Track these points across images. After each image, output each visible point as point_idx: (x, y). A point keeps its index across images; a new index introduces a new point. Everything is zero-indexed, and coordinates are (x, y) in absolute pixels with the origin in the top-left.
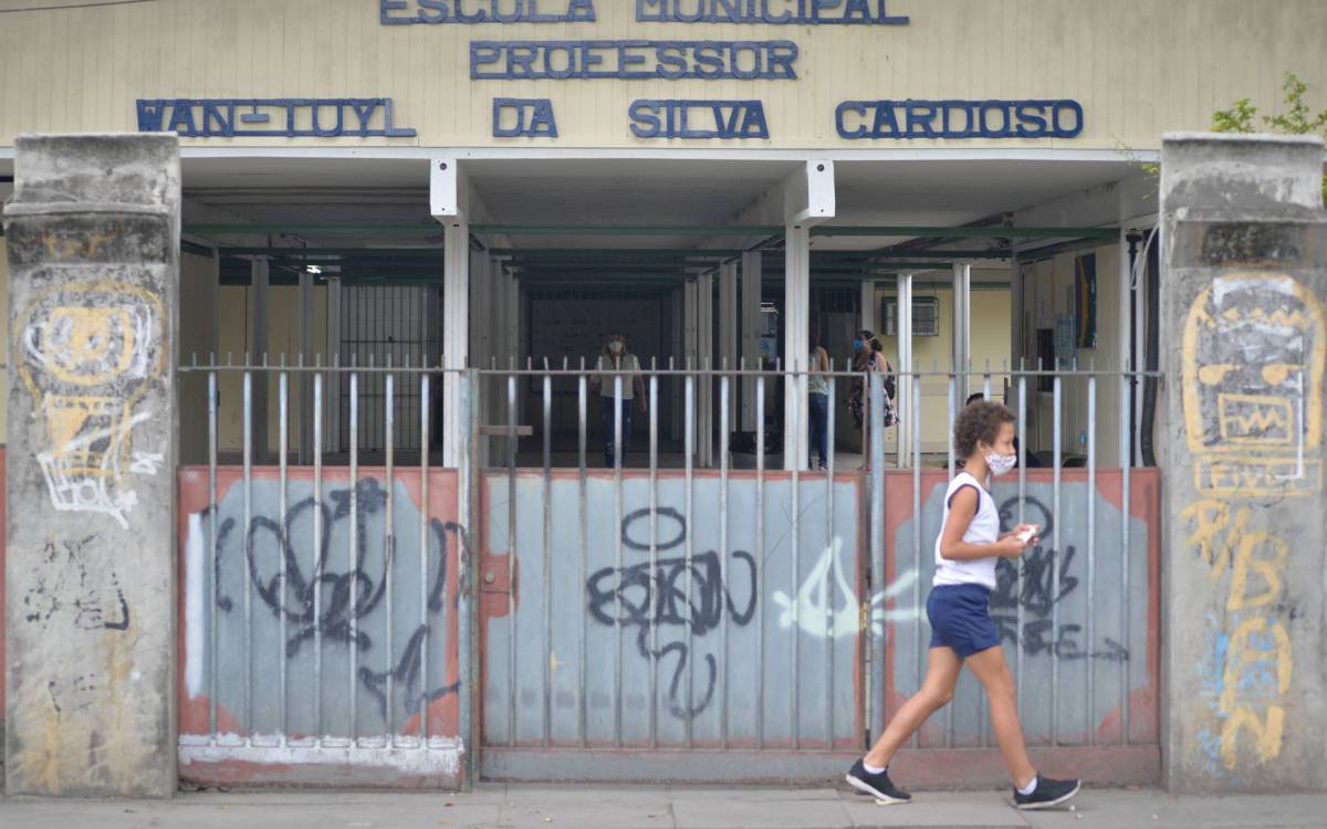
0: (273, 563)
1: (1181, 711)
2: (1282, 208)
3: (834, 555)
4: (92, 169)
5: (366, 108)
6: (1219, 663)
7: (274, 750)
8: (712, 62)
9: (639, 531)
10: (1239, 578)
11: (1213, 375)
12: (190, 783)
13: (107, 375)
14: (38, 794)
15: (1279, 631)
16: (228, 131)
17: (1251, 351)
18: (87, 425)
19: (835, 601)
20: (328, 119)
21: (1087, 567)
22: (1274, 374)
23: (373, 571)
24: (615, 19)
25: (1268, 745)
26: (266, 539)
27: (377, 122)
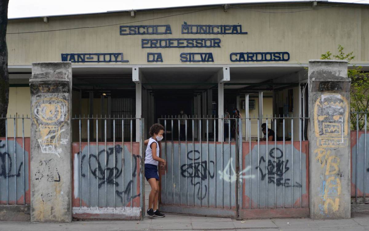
0: (95, 165)
1: (314, 199)
2: (338, 78)
3: (231, 162)
4: (50, 70)
5: (117, 55)
6: (323, 188)
7: (96, 211)
8: (200, 43)
10: (328, 167)
11: (321, 118)
12: (75, 219)
13: (55, 120)
14: (38, 221)
15: (338, 180)
16: (83, 61)
17: (331, 112)
18: (50, 132)
19: (231, 173)
20: (107, 57)
21: (291, 165)
22: (336, 118)
24: (177, 33)
25: (335, 207)
26: (93, 160)
27: (119, 59)
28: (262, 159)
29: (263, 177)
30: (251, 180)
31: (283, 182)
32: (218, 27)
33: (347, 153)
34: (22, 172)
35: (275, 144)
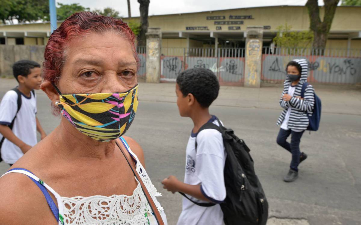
0: (168, 64)
1: (246, 80)
2: (259, 33)
3: (215, 65)
4: (154, 30)
5: (205, 27)
6: (249, 76)
7: (168, 80)
9: (199, 62)
10: (252, 68)
11: (250, 49)
12: (161, 82)
13: (154, 48)
14: (148, 82)
15: (255, 73)
16: (193, 29)
17: (254, 47)
18: (153, 52)
19: (215, 68)
20: (202, 28)
21: (238, 66)
22: (256, 49)
23: (177, 65)
24: (227, 19)
25: (254, 83)
26: (168, 62)
27: (206, 28)
28: (227, 64)
29: (227, 70)
30: (222, 71)
31: (235, 72)
32: (243, 16)
33: (260, 63)
34: (144, 66)
35: (232, 58)
